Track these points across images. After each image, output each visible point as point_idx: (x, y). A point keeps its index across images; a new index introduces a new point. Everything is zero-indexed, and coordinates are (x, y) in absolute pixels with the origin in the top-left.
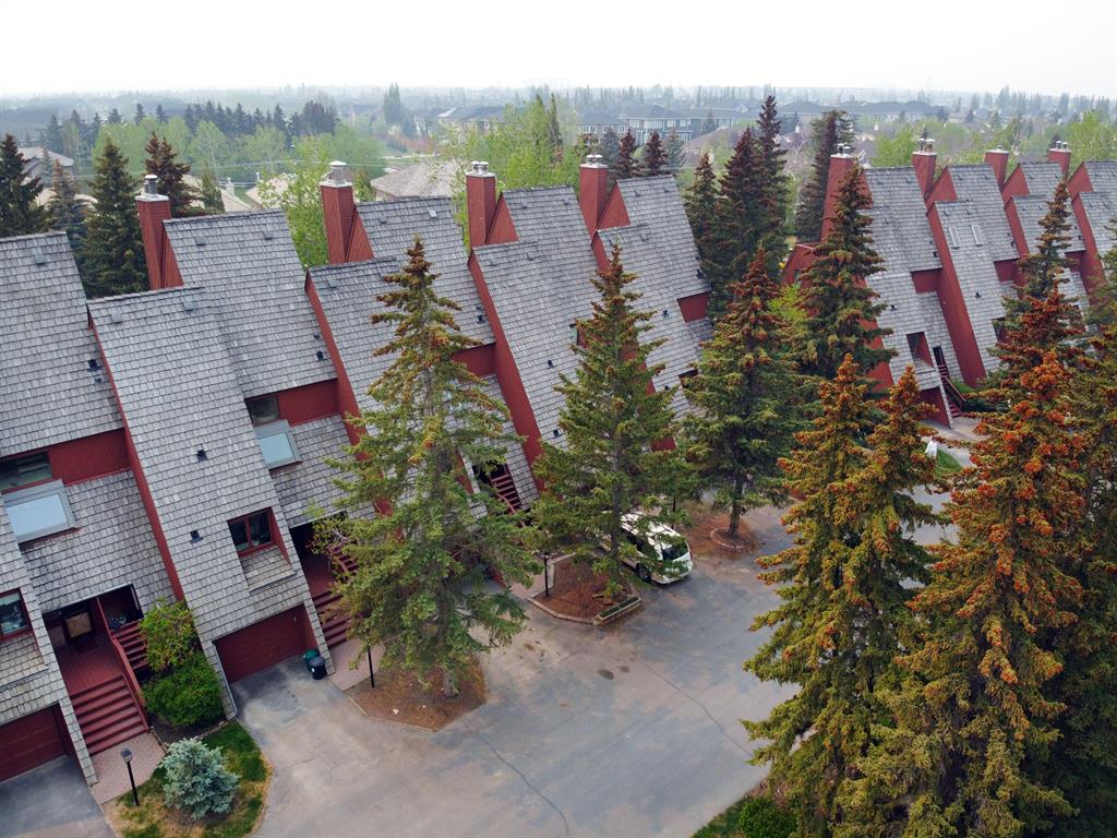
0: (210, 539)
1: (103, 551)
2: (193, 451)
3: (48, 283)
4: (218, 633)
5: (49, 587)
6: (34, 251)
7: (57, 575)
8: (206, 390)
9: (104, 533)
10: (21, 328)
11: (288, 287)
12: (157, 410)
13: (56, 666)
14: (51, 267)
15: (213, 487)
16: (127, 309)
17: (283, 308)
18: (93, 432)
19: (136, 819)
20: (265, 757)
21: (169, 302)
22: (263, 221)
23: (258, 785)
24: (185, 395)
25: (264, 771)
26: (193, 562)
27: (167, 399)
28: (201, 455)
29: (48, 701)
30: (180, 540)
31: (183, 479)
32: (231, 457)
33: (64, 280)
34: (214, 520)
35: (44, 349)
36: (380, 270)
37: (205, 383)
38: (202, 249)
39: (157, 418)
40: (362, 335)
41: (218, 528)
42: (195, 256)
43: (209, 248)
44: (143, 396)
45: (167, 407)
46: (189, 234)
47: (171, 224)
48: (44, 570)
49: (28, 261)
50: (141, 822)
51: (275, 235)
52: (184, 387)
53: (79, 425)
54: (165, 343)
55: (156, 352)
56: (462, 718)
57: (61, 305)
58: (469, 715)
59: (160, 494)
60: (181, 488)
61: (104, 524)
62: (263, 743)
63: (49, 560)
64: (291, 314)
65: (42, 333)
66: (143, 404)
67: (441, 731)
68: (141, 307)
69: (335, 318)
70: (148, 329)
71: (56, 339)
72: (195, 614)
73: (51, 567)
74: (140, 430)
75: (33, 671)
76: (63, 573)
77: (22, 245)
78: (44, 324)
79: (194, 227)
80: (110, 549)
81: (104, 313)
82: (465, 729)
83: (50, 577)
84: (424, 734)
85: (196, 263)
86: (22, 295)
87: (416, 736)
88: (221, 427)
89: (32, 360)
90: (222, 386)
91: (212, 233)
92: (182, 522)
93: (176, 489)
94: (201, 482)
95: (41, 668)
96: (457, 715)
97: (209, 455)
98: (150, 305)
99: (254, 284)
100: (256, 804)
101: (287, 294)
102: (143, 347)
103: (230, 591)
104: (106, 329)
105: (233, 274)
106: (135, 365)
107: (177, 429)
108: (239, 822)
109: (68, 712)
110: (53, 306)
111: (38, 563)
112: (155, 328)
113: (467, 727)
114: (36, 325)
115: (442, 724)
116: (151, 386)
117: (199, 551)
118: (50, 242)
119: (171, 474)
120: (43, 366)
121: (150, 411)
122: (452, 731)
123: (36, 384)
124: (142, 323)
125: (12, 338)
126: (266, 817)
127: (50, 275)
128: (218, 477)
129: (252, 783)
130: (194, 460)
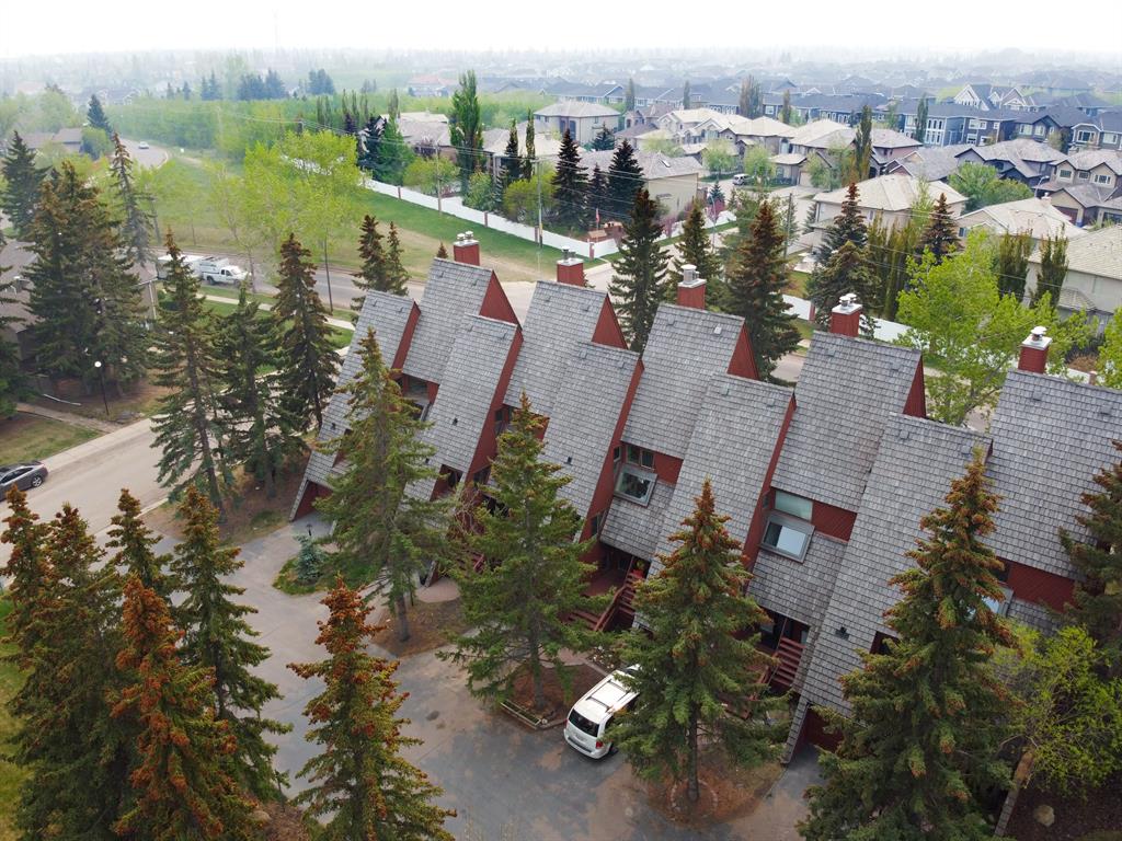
2: (454, 418)
8: (480, 388)
16: (477, 325)
21: (496, 328)
24: (470, 385)
32: (465, 432)
38: (546, 304)
39: (452, 390)
40: (577, 399)
43: (550, 304)
44: (455, 375)
45: (459, 387)
49: (470, 280)
54: (480, 351)
55: (474, 354)
66: (452, 379)
68: (483, 326)
88: (472, 412)
94: (446, 436)
97: (458, 424)
102: (471, 348)
104: (463, 331)
107: (455, 401)
116: (460, 371)
121: (452, 385)
124: (479, 335)
130: (451, 422)
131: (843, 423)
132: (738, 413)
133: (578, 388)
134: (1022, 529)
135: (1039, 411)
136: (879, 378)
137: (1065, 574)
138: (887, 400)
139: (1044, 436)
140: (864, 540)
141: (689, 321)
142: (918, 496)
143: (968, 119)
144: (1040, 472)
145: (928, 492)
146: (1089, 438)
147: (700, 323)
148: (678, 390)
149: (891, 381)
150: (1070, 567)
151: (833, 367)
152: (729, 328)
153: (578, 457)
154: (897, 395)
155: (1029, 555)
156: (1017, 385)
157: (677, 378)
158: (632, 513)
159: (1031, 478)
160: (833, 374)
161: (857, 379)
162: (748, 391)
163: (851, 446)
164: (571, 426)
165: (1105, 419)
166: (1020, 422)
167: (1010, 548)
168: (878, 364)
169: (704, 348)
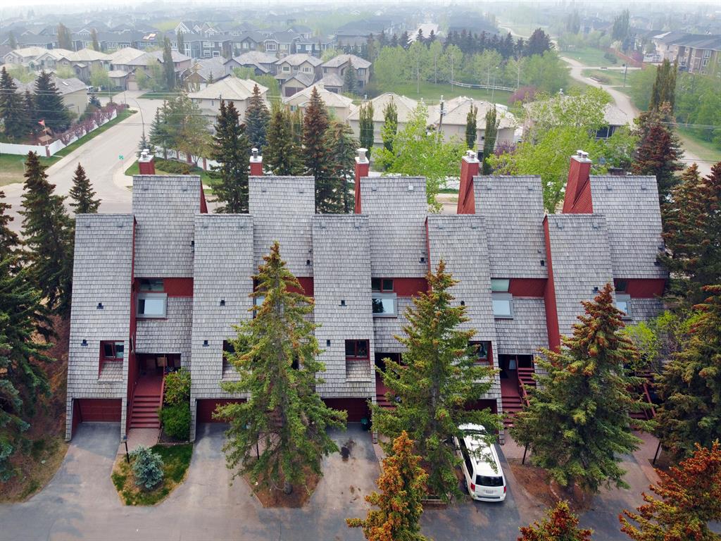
0: (212, 347)
1: (174, 333)
2: (219, 300)
3: (185, 200)
4: (200, 396)
5: (146, 342)
6: (183, 183)
7: (151, 338)
8: (236, 270)
9: (177, 325)
10: (167, 219)
11: (303, 221)
12: (209, 274)
13: (126, 382)
14: (189, 192)
15: (223, 321)
16: (212, 221)
17: (296, 232)
18: (183, 276)
19: (123, 469)
20: (188, 471)
21: (233, 221)
22: (301, 182)
23: (174, 483)
24: (225, 270)
25: (182, 478)
26: (201, 356)
27: (216, 270)
28: (223, 303)
29: (118, 396)
30: (198, 343)
31: (210, 313)
32: (237, 308)
33: (193, 200)
34: (217, 338)
35: (174, 231)
36: (356, 221)
37: (237, 266)
38: (264, 193)
39: (208, 278)
40: (330, 257)
41: (218, 343)
42: (259, 197)
43: (268, 193)
44: (206, 266)
45: (214, 274)
46: (259, 185)
47: (252, 178)
48: (147, 333)
49: (179, 188)
50: (123, 471)
51: (306, 191)
52: (226, 266)
53: (178, 271)
54: (224, 241)
55: (219, 245)
56: (281, 509)
57: (188, 212)
58: (287, 510)
59: (197, 317)
60: (208, 316)
61: (178, 320)
62: (193, 463)
63: (150, 329)
64: (300, 236)
65: (176, 223)
66: (204, 270)
67: (266, 509)
68: (219, 221)
69: (318, 245)
70: (218, 233)
71: (181, 228)
72: (193, 382)
73: (150, 333)
74: (198, 282)
75: (117, 380)
76: (154, 337)
77: (179, 179)
78: (178, 219)
79: (263, 181)
80: (177, 333)
81: (201, 221)
82: (278, 517)
83: (148, 337)
84: (258, 505)
85: (258, 201)
86: (172, 204)
87: (254, 504)
88: (237, 291)
89: (167, 235)
90: (245, 270)
91: (272, 185)
92: (203, 334)
93: (205, 317)
94: (218, 317)
95: (121, 380)
96: (281, 506)
97: (226, 304)
98: (224, 221)
99: (285, 216)
100: (166, 493)
101: (301, 225)
102: (213, 241)
103: (213, 377)
104: (199, 229)
105: (276, 209)
106: (207, 250)
107: (216, 287)
108: (154, 497)
109: (124, 404)
110: (184, 211)
111: (145, 329)
112: (222, 233)
113: (280, 516)
114: (174, 219)
115: (270, 506)
116: (211, 262)
117: (205, 351)
118: (192, 180)
119: (205, 308)
120: (172, 239)
121: (206, 274)
122: (271, 512)
123: (166, 247)
124: (217, 229)
125: (162, 223)
126: (165, 502)
127: (187, 196)
128: (227, 317)
129: (172, 481)
130: (218, 304)
131: (513, 227)
132: (455, 237)
133: (328, 249)
134: (629, 260)
135: (613, 195)
136: (523, 196)
137: (658, 277)
138: (532, 208)
139: (620, 207)
140: (563, 292)
141: (387, 185)
142: (582, 258)
143: (202, 42)
144: (626, 227)
145: (586, 254)
146: (641, 203)
147: (396, 185)
148: (398, 232)
149: (531, 196)
150: (659, 273)
151: (493, 196)
152: (417, 185)
153: (348, 298)
154: (537, 204)
155: (638, 272)
156: (597, 184)
157: (393, 225)
158: (387, 325)
159: (623, 231)
160: (495, 199)
161: (511, 200)
162: (456, 221)
163: (523, 240)
164: (334, 277)
165: (645, 192)
166: (606, 203)
167: (628, 272)
168: (519, 188)
169: (405, 201)
